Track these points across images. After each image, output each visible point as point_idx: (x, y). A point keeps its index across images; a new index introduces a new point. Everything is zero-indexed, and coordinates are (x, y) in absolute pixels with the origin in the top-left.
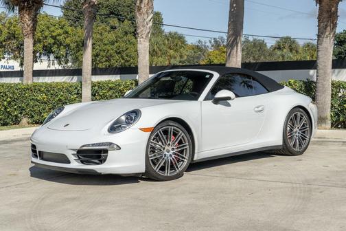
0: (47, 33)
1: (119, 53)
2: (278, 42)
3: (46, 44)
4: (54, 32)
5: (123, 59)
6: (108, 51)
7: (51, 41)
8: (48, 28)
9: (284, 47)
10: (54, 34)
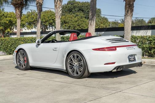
0: (50, 18)
1: (79, 25)
2: (150, 20)
3: (50, 22)
4: (53, 17)
5: (80, 28)
6: (74, 25)
7: (52, 21)
8: (51, 16)
9: (152, 22)
10: (53, 18)
